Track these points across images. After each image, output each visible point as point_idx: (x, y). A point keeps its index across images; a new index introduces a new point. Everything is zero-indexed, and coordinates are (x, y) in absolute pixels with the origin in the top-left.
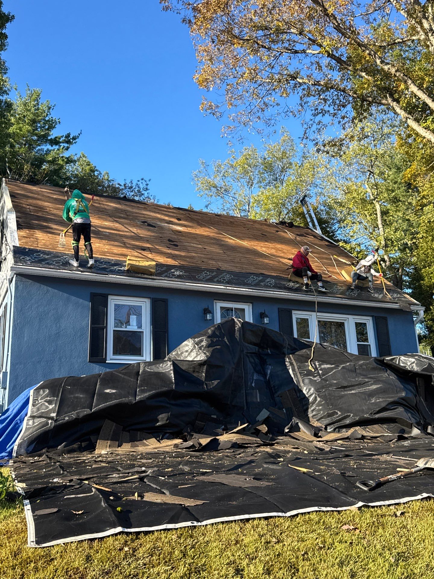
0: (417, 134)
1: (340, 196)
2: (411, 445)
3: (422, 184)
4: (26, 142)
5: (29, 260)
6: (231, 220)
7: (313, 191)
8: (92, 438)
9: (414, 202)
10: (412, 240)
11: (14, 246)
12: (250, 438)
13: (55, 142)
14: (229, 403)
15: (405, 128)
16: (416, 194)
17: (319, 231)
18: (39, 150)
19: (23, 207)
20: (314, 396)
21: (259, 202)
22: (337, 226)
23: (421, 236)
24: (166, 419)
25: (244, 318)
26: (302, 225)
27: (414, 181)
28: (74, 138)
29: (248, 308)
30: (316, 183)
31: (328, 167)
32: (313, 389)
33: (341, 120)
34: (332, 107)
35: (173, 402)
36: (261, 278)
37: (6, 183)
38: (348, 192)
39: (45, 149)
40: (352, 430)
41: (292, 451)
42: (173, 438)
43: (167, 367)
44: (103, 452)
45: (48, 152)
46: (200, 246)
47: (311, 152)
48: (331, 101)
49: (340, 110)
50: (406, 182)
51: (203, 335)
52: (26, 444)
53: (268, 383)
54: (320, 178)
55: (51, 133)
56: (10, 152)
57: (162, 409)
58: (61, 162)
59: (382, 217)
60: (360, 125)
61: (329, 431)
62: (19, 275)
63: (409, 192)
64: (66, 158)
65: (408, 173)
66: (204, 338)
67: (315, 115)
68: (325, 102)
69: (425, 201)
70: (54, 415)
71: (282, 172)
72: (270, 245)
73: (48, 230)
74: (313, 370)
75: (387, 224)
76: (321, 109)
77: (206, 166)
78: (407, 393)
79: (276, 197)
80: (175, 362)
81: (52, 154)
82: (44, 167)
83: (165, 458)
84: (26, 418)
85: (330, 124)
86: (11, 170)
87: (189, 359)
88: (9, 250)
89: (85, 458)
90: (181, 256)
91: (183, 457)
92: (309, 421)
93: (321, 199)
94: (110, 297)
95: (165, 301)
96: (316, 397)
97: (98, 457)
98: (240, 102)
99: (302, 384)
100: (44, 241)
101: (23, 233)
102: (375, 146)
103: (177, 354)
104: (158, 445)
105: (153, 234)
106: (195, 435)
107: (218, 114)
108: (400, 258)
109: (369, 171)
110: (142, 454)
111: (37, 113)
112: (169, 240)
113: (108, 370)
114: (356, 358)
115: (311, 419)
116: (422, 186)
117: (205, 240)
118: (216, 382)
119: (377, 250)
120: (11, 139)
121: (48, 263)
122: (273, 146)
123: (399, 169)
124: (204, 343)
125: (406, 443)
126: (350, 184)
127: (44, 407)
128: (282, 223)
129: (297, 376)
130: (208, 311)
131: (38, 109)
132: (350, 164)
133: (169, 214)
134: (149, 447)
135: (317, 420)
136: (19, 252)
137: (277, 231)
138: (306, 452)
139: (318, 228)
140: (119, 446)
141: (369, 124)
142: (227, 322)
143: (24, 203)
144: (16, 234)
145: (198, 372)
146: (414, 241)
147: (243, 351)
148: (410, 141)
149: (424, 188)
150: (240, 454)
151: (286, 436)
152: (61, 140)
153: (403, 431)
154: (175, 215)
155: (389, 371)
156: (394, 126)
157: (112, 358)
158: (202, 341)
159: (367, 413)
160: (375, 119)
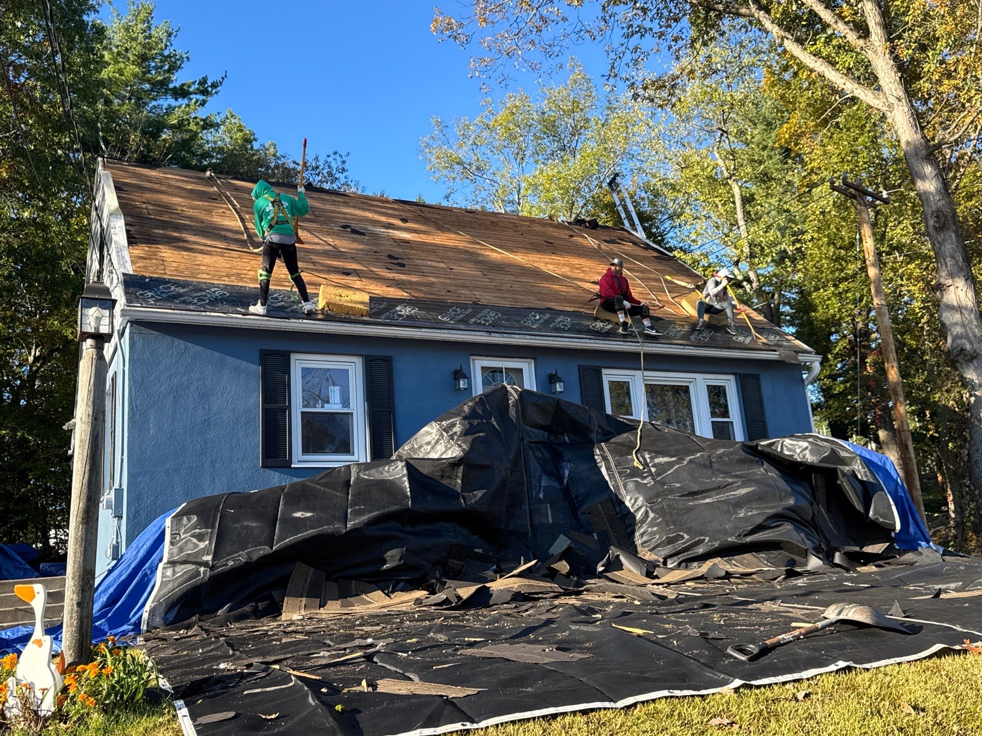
0: (801, 66)
1: (673, 175)
2: (810, 585)
3: (809, 150)
4: (132, 95)
5: (152, 296)
6: (493, 219)
7: (625, 167)
8: (276, 594)
9: (796, 180)
10: (793, 244)
11: (124, 274)
12: (542, 584)
13: (182, 92)
14: (503, 527)
15: (779, 55)
16: (800, 166)
17: (641, 234)
18: (155, 107)
19: (136, 207)
20: (643, 510)
21: (536, 187)
22: (667, 224)
23: (810, 237)
24: (399, 557)
25: (521, 384)
26: (610, 224)
27: (796, 144)
28: (214, 86)
29: (527, 367)
30: (632, 152)
31: (651, 124)
32: (641, 499)
33: (673, 43)
34: (657, 21)
35: (409, 529)
36: (547, 316)
37: (104, 166)
38: (686, 166)
39: (165, 106)
40: (709, 564)
41: (613, 603)
42: (412, 590)
43: (396, 472)
44: (296, 617)
45: (170, 110)
46: (442, 265)
47: (622, 99)
48: (655, 11)
49: (670, 26)
50: (781, 147)
51: (456, 415)
52: (162, 609)
53: (566, 491)
54: (637, 145)
55: (173, 78)
56: (105, 112)
57: (391, 542)
58: (193, 127)
59: (744, 207)
60: (704, 52)
61: (670, 566)
62: (135, 323)
63: (786, 163)
64: (202, 120)
65: (784, 131)
66: (457, 420)
67: (628, 36)
68: (645, 13)
69: (814, 178)
70: (208, 558)
71: (574, 135)
72: (562, 260)
73: (181, 244)
74: (641, 467)
75: (752, 220)
76: (639, 26)
77: (444, 127)
78: (796, 501)
79: (565, 179)
80: (411, 462)
81: (178, 113)
82: (164, 136)
83: (402, 622)
84: (161, 566)
85: (654, 51)
86: (107, 143)
87: (434, 455)
88: (115, 281)
89: (265, 628)
90: (411, 283)
91: (433, 620)
92: (637, 552)
93: (640, 179)
94: (294, 357)
95: (388, 360)
96: (647, 512)
97: (289, 625)
98: (498, 16)
99: (623, 492)
100: (175, 264)
101: (140, 250)
102: (729, 86)
103: (412, 449)
104: (387, 601)
105: (361, 247)
106: (449, 583)
107: (463, 38)
108: (775, 275)
109: (719, 129)
110: (362, 617)
111: (149, 43)
112: (390, 257)
113: (295, 480)
114: (713, 445)
115: (639, 549)
116: (809, 153)
117: (450, 254)
118: (479, 494)
119: (737, 263)
120: (105, 90)
121: (184, 302)
122: (557, 91)
123: (769, 125)
124: (457, 429)
125: (800, 582)
126: (688, 151)
127: (190, 546)
128: (579, 222)
129: (614, 478)
130: (461, 374)
131: (150, 37)
132: (688, 119)
133: (388, 211)
134: (372, 606)
135: (651, 550)
136: (132, 283)
137: (572, 236)
138: (637, 603)
139: (639, 228)
140: (322, 605)
141: (717, 49)
142: (494, 391)
143: (137, 199)
144: (126, 254)
145: (450, 477)
146: (798, 245)
147: (522, 440)
148: (787, 76)
149: (813, 156)
150: (526, 611)
151: (600, 578)
152: (191, 90)
153: (792, 563)
154: (396, 213)
155: (766, 465)
156: (761, 52)
157: (300, 459)
158: (453, 425)
159: (732, 535)
160: (728, 40)
